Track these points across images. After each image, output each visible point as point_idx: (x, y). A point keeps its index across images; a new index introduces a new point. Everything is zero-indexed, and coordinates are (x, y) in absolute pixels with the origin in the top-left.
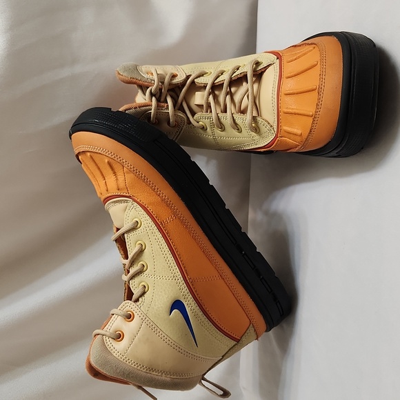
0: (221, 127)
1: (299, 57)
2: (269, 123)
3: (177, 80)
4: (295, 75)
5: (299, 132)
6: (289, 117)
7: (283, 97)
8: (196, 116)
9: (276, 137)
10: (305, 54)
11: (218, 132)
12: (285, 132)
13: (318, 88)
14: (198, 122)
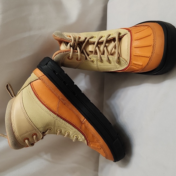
0: (101, 61)
1: (141, 31)
2: (125, 60)
3: (81, 40)
4: (139, 39)
5: (141, 64)
6: (136, 57)
7: (133, 49)
9: (129, 66)
10: (144, 30)
11: (99, 63)
12: (134, 64)
13: (152, 45)
14: (90, 59)
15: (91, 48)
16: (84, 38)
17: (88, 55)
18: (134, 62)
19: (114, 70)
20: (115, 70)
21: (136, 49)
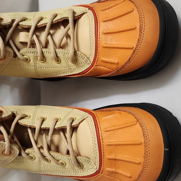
0: (43, 58)
1: (111, 7)
2: (86, 56)
3: (5, 22)
4: (111, 20)
5: (116, 61)
6: (107, 50)
7: (101, 37)
8: (22, 51)
9: (92, 65)
10: (117, 5)
11: (40, 63)
12: (103, 61)
13: (138, 27)
14: (23, 56)
15: (23, 37)
16: (10, 21)
17: (19, 50)
18: (103, 59)
19: (65, 75)
20: (67, 74)
21: (107, 36)
